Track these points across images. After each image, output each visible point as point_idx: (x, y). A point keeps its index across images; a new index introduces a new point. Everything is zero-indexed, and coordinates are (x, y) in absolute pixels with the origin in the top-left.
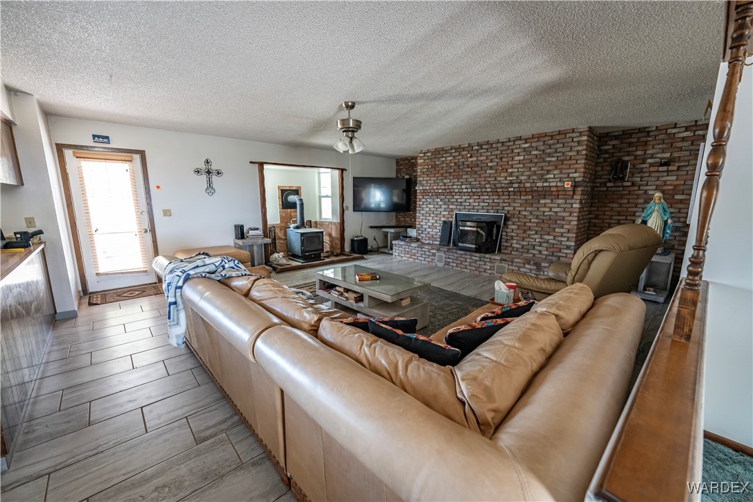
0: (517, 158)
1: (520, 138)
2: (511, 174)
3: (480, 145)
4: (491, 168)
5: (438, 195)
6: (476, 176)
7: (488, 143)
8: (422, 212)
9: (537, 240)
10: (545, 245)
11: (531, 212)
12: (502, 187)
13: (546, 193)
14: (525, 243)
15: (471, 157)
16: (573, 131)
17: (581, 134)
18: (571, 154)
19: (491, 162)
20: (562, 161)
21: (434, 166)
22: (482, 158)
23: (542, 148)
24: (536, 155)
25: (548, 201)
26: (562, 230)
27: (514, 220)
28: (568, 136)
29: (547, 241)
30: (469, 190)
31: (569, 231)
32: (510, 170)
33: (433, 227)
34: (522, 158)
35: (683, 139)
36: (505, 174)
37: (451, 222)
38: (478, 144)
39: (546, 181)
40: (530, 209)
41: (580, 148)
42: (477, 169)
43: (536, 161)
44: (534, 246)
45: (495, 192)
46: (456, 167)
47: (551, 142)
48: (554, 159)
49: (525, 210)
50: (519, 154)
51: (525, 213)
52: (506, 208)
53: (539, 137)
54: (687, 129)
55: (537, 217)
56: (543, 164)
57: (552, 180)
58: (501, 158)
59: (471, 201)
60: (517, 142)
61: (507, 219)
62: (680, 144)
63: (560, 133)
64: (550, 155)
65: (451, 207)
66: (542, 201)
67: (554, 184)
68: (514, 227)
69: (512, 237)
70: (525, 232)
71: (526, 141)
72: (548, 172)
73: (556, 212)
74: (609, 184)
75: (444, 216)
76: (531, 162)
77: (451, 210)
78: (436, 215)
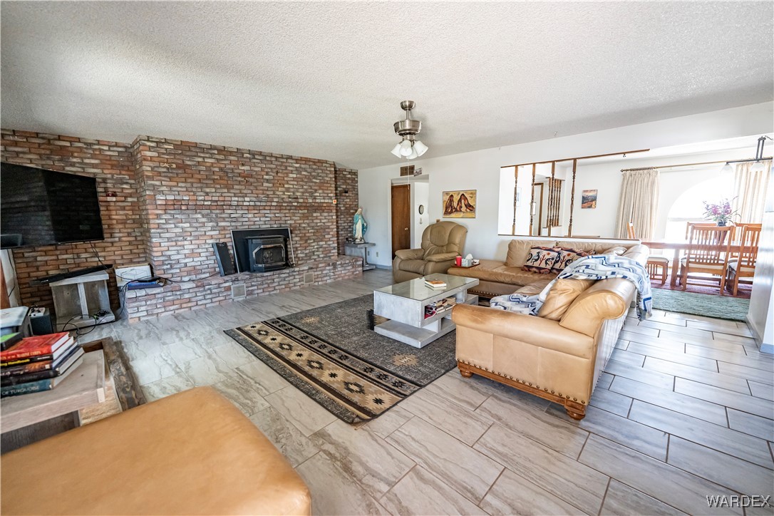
0: (291, 175)
1: (291, 158)
2: (288, 190)
3: (253, 154)
4: (268, 181)
5: (196, 208)
6: (252, 188)
7: (260, 153)
8: (167, 235)
9: (316, 247)
10: (321, 249)
11: (308, 224)
13: (317, 208)
14: (307, 251)
15: (243, 165)
16: (326, 162)
17: (330, 165)
18: (327, 179)
19: (267, 174)
20: (323, 184)
21: (183, 167)
22: (256, 169)
23: (309, 170)
24: (306, 175)
25: (318, 214)
26: (330, 236)
27: (296, 232)
28: (324, 165)
31: (332, 236)
32: (286, 186)
34: (295, 176)
36: (283, 189)
37: (225, 244)
38: (249, 152)
39: (315, 198)
40: (307, 221)
41: (331, 176)
42: (251, 180)
43: (306, 180)
44: (314, 252)
45: (280, 207)
46: (221, 174)
47: (314, 167)
48: (318, 181)
49: (304, 223)
50: (292, 172)
51: (304, 225)
52: (289, 222)
53: (307, 160)
55: (313, 228)
56: (311, 184)
57: (319, 197)
58: (277, 173)
59: (250, 216)
60: (289, 161)
61: (292, 232)
63: (319, 161)
64: (315, 177)
65: (223, 224)
66: (315, 215)
67: (322, 201)
68: (297, 239)
70: (306, 241)
71: (297, 161)
72: (316, 191)
73: (324, 223)
75: (212, 237)
76: (303, 181)
77: (224, 228)
78: (197, 238)
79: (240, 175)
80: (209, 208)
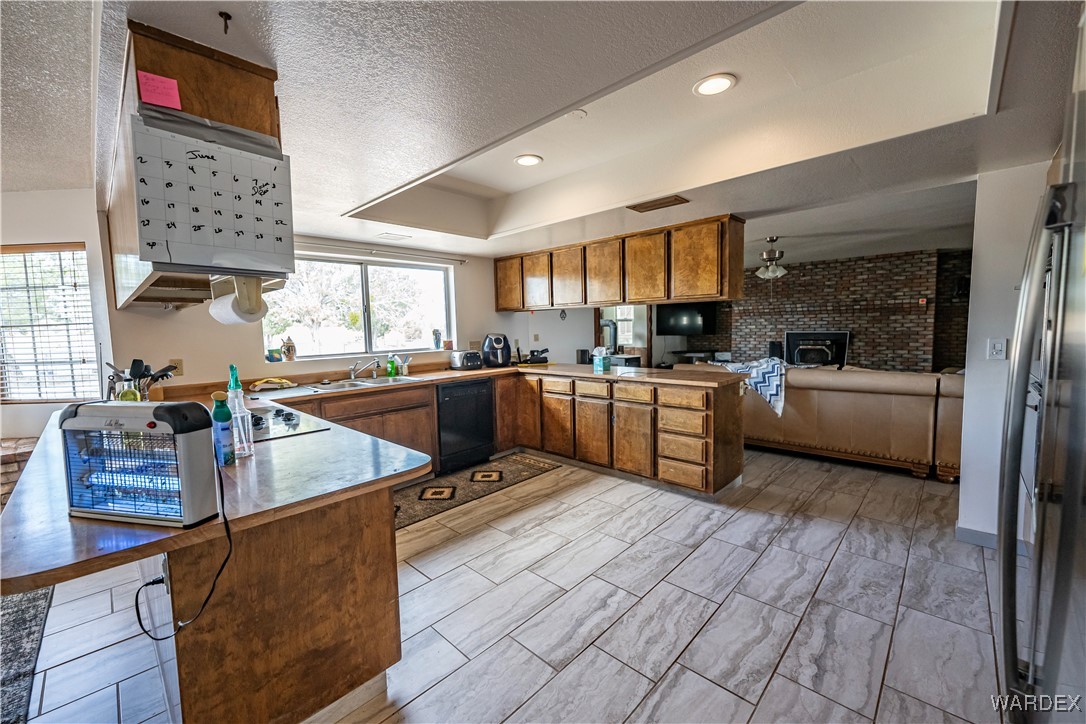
0: (860, 277)
1: (862, 259)
2: (854, 293)
3: (815, 265)
4: (829, 286)
5: (761, 315)
6: (811, 295)
7: (824, 262)
8: (741, 333)
9: (890, 355)
10: (898, 359)
11: (880, 328)
12: (846, 306)
13: (898, 309)
14: (874, 360)
15: (804, 276)
16: (921, 252)
17: (930, 255)
18: (921, 273)
19: (829, 280)
20: (912, 280)
22: (818, 277)
23: (889, 268)
24: (882, 275)
25: (899, 317)
26: (917, 344)
27: (860, 337)
28: (916, 257)
29: (901, 356)
30: (805, 309)
31: (925, 345)
32: (852, 289)
33: (755, 348)
34: (865, 277)
36: (848, 293)
37: (780, 343)
38: (812, 264)
39: (895, 298)
40: (879, 325)
41: (930, 268)
42: (810, 288)
43: (882, 279)
44: (886, 361)
45: (837, 310)
46: (784, 286)
47: (898, 262)
48: (902, 278)
49: (873, 327)
50: (862, 274)
51: (872, 330)
52: (851, 326)
53: (885, 257)
55: (888, 333)
56: (891, 283)
57: (903, 297)
58: (841, 278)
59: (806, 320)
60: (859, 262)
61: (852, 336)
63: (907, 254)
64: (897, 274)
65: (780, 326)
66: (893, 318)
67: (908, 301)
68: (860, 344)
69: (859, 354)
70: (874, 348)
71: (870, 260)
72: (897, 290)
73: (909, 328)
74: (954, 300)
75: (770, 337)
76: (877, 281)
77: (781, 330)
78: (760, 336)
79: (800, 285)
80: (769, 314)
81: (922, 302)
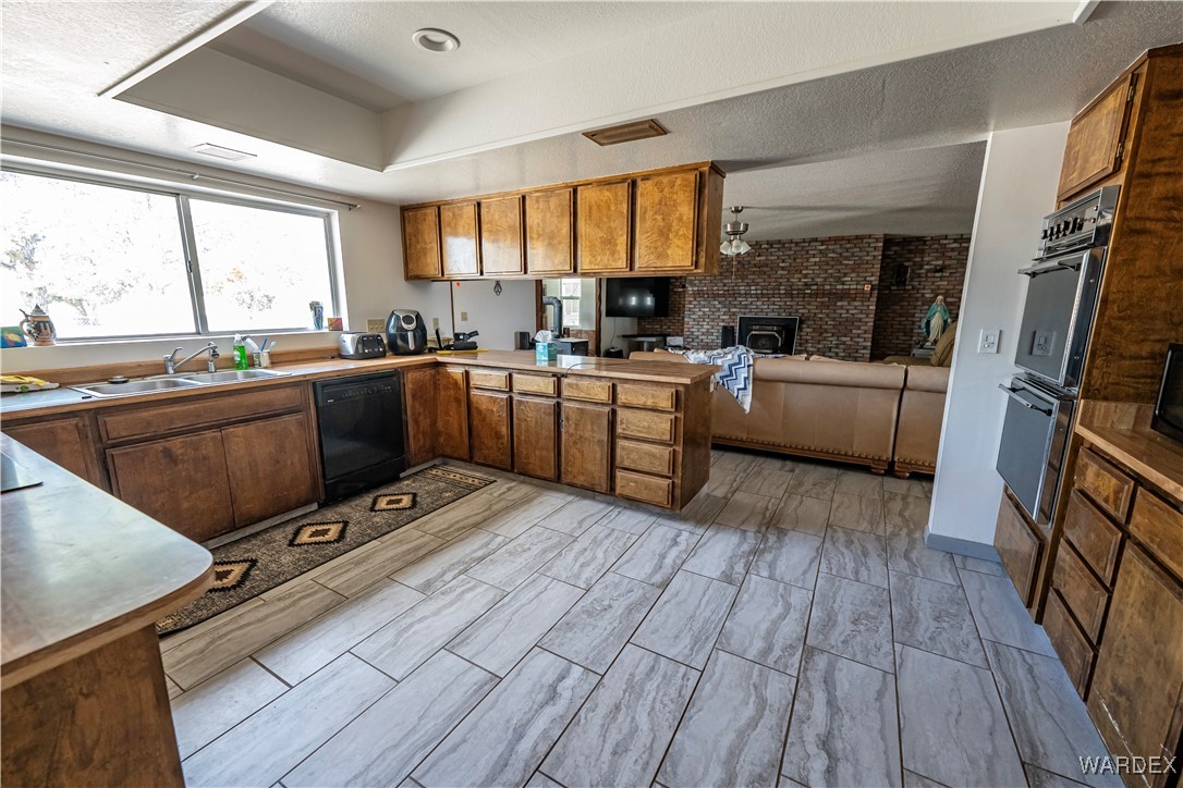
0: (812, 260)
1: (816, 240)
2: (806, 276)
3: (770, 244)
4: (783, 268)
5: (716, 296)
6: (765, 277)
7: (779, 242)
8: (694, 316)
9: (834, 342)
10: (841, 347)
11: (827, 315)
12: (798, 290)
13: (845, 295)
14: (820, 346)
15: (759, 255)
16: (870, 237)
17: (877, 240)
18: (868, 258)
19: (783, 262)
20: (859, 264)
22: (773, 258)
23: (839, 251)
24: (833, 258)
25: (845, 303)
26: (859, 332)
27: (809, 323)
28: (865, 241)
29: (844, 343)
30: (759, 292)
31: (865, 332)
32: (804, 272)
33: (708, 333)
34: (817, 260)
35: (953, 250)
36: (800, 276)
37: (733, 327)
38: (768, 243)
39: (843, 283)
40: (827, 311)
41: (876, 253)
42: (765, 269)
43: (832, 263)
44: (830, 348)
45: (789, 294)
46: (739, 266)
47: (849, 246)
48: (851, 262)
49: (821, 313)
50: (814, 256)
51: (820, 316)
52: (801, 311)
53: (837, 240)
54: (955, 241)
55: (834, 319)
56: (839, 267)
57: (850, 282)
58: (795, 259)
59: (759, 303)
60: (813, 244)
61: (801, 322)
62: (949, 254)
63: (857, 237)
64: (847, 258)
65: (734, 310)
66: (839, 304)
67: (854, 287)
68: (809, 330)
69: (807, 340)
70: (821, 334)
71: (823, 243)
72: (846, 275)
73: (853, 314)
74: (893, 288)
75: (723, 321)
76: (828, 264)
77: (735, 314)
78: (713, 320)
79: (755, 265)
80: (723, 296)
81: (867, 288)
